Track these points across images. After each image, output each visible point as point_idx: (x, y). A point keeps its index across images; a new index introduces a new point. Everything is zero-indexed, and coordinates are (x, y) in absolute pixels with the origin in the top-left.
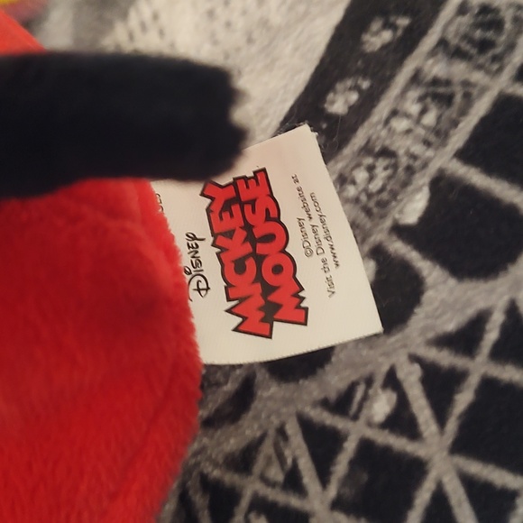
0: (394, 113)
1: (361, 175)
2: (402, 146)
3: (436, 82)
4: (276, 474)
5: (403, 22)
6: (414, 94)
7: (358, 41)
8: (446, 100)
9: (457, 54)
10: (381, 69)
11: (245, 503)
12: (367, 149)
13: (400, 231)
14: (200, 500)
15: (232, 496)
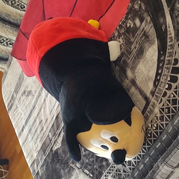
0: (165, 71)
1: (164, 77)
2: (166, 74)
3: (167, 67)
4: (166, 105)
5: (162, 63)
6: (166, 69)
7: (159, 65)
8: (168, 69)
9: (168, 64)
10: (162, 67)
11: (165, 108)
12: (163, 75)
13: (168, 81)
14: (161, 110)
15: (164, 108)
